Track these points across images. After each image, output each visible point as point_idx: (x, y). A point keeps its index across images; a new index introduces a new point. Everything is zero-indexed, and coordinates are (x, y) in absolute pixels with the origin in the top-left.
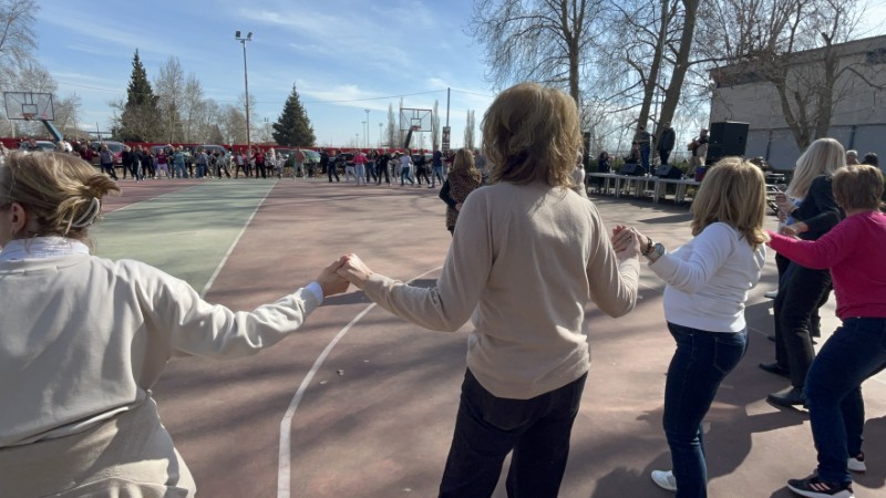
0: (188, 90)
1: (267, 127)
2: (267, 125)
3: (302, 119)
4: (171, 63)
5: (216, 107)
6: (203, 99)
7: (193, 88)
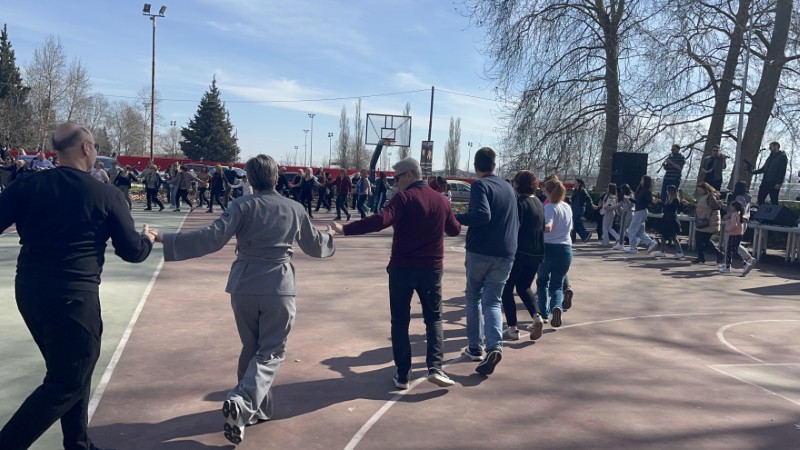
0: (71, 82)
1: (173, 134)
2: (173, 130)
3: (221, 124)
4: (50, 44)
5: (106, 105)
6: (89, 93)
7: (77, 78)
